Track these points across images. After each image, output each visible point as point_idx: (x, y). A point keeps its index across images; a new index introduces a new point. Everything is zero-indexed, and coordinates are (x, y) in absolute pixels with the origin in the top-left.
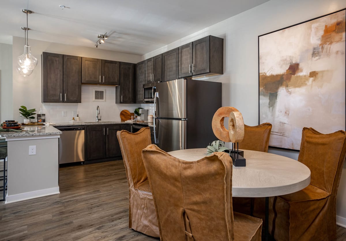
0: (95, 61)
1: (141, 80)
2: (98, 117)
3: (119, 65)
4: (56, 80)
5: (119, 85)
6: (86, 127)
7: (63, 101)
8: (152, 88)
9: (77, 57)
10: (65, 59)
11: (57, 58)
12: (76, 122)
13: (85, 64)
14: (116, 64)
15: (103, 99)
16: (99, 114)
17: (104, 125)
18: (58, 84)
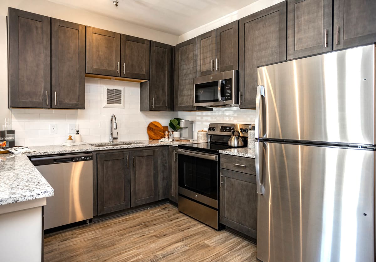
0: (110, 36)
1: (187, 72)
2: (112, 134)
3: (149, 45)
4: (37, 66)
5: (148, 80)
6: (94, 153)
7: (51, 106)
8: (217, 82)
9: (78, 25)
10: (55, 28)
11: (38, 22)
12: (75, 144)
13: (92, 38)
14: (144, 44)
15: (121, 104)
16: (116, 129)
17: (128, 148)
18: (42, 73)
